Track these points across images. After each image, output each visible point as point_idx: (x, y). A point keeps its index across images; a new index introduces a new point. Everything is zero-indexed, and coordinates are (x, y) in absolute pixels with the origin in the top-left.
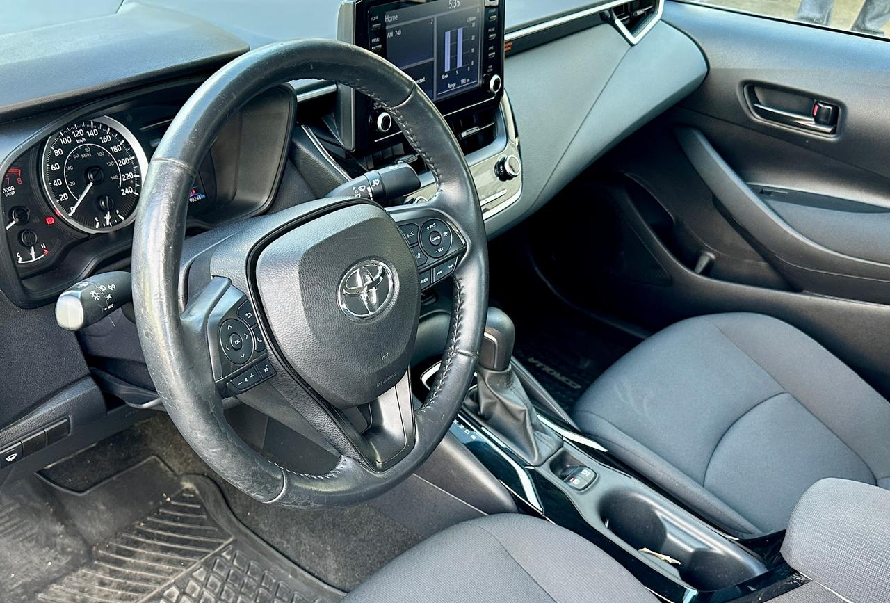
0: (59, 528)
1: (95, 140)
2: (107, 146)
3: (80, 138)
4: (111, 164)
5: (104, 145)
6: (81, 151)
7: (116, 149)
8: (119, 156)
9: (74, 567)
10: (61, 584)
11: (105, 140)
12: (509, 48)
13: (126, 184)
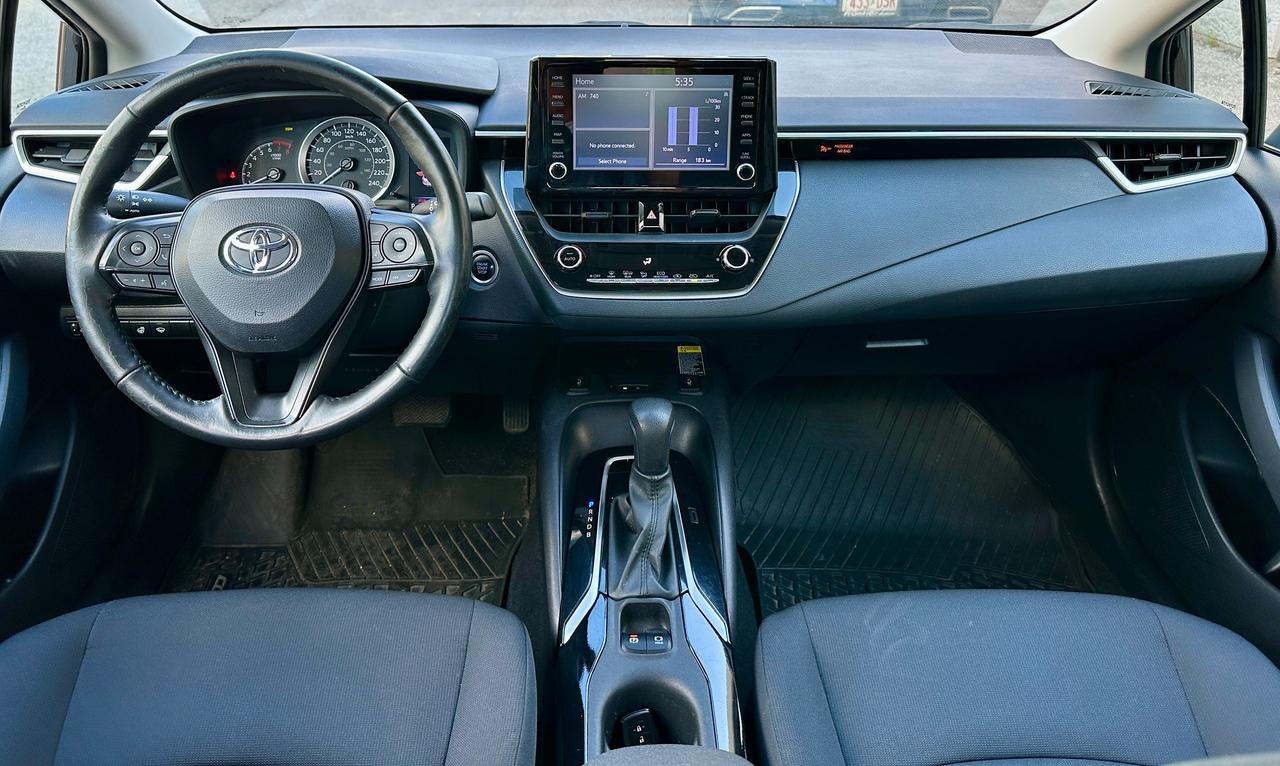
0: (405, 492)
1: (362, 139)
2: (371, 146)
3: (349, 135)
4: (369, 160)
5: (367, 145)
6: (347, 144)
7: (377, 150)
8: (377, 156)
9: (388, 526)
10: (364, 533)
11: (370, 141)
12: (848, 151)
13: (374, 178)
